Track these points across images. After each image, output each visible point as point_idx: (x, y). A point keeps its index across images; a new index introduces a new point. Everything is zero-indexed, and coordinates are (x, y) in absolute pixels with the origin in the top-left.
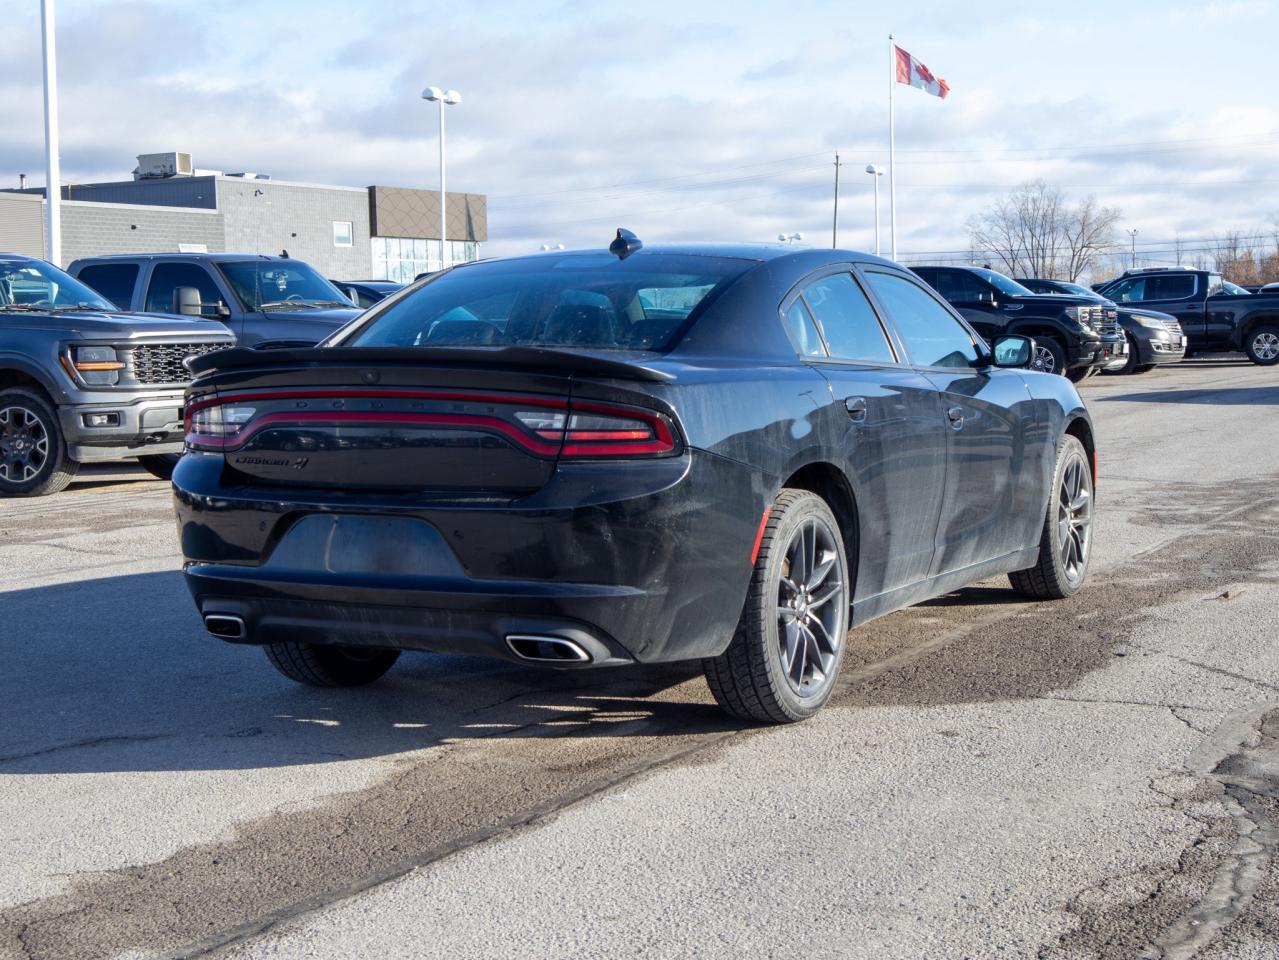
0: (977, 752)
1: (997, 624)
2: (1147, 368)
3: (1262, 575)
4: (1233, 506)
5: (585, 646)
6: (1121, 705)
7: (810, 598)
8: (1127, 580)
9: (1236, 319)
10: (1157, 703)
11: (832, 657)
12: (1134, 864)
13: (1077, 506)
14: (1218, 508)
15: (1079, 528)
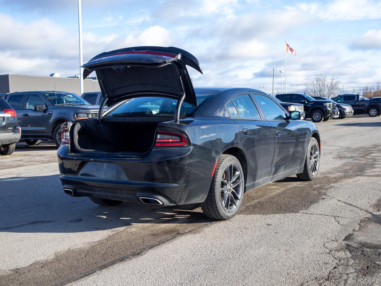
0: (275, 232)
1: (292, 188)
2: (344, 117)
3: (365, 174)
4: (360, 154)
5: (161, 200)
6: (320, 216)
7: (232, 185)
8: (329, 175)
9: (366, 106)
10: (331, 215)
11: (239, 201)
12: (313, 277)
13: (315, 156)
14: (356, 154)
15: (316, 162)
